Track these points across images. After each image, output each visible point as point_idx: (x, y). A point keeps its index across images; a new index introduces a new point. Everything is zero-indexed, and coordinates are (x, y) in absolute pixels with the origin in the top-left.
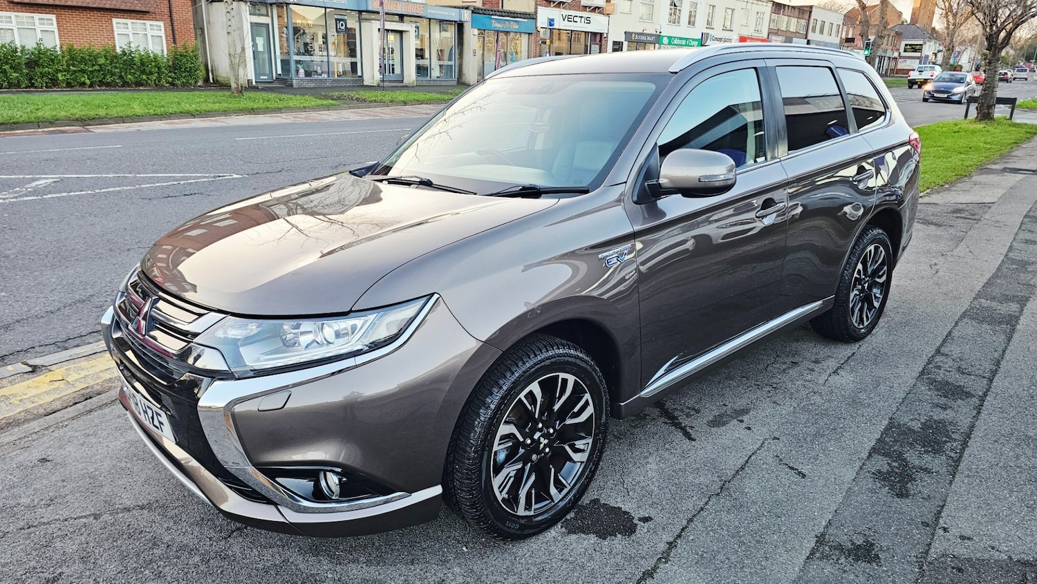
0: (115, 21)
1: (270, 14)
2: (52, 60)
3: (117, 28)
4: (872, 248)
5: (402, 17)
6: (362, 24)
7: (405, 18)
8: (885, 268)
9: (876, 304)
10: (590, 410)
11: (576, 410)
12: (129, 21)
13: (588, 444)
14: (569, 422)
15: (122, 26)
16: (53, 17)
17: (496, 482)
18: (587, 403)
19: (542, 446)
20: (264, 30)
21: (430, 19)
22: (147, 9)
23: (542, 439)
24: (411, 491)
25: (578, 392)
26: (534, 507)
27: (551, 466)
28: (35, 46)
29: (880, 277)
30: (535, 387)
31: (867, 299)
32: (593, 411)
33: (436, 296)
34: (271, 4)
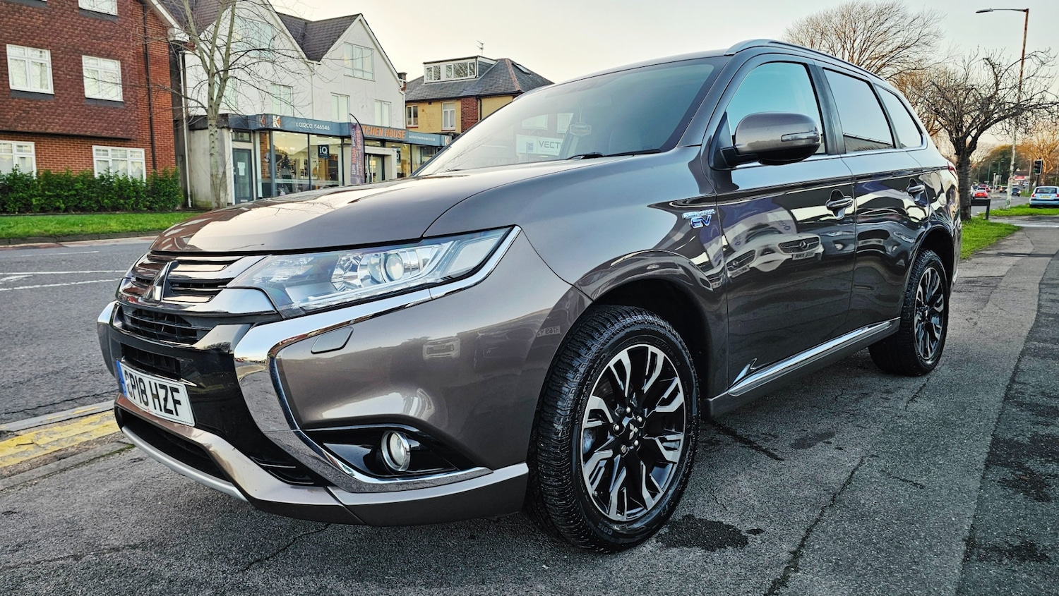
0: (94, 147)
1: (252, 141)
2: (28, 186)
3: (97, 154)
4: (928, 270)
5: (383, 142)
6: (344, 149)
7: (387, 144)
8: (942, 296)
9: (937, 335)
10: (680, 399)
11: (666, 396)
12: (109, 148)
13: (679, 440)
14: (659, 409)
15: (102, 152)
16: (32, 144)
17: (587, 469)
18: (676, 390)
19: (632, 434)
20: (246, 155)
21: (411, 144)
22: (129, 137)
23: (632, 427)
24: (493, 467)
25: (667, 374)
26: (627, 513)
27: (642, 463)
28: (11, 172)
29: (938, 305)
30: (623, 356)
31: (929, 328)
32: (683, 400)
33: (517, 229)
34: (254, 132)
